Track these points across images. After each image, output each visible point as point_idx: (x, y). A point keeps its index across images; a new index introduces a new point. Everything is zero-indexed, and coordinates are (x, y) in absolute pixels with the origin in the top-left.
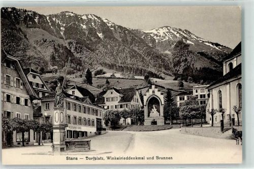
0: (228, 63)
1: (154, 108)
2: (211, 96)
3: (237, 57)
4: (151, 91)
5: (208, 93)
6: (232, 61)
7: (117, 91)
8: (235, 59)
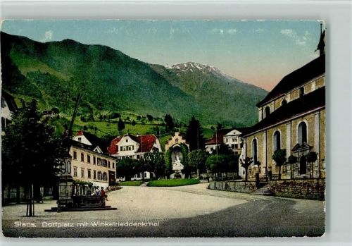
0: (265, 107)
1: (178, 159)
2: (244, 145)
3: (275, 100)
4: (173, 138)
5: (241, 142)
6: (269, 105)
7: (134, 138)
8: (273, 102)
